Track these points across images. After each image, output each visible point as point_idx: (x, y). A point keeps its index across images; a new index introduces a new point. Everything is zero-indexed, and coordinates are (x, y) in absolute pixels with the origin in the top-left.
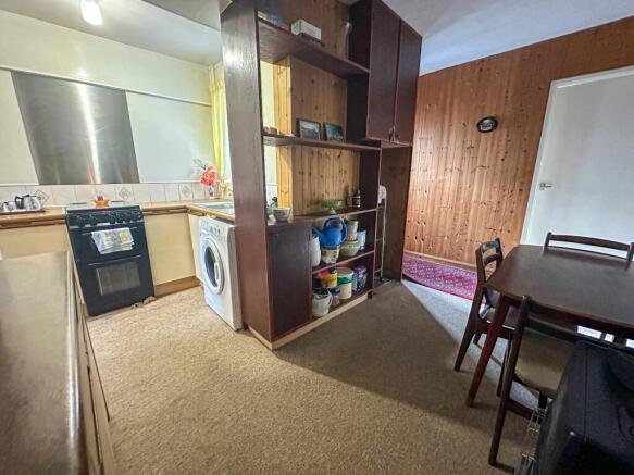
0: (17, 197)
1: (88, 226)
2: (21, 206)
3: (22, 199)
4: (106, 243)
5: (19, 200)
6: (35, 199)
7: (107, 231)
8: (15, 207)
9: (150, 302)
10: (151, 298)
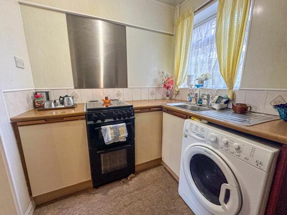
0: (61, 97)
1: (99, 121)
2: (62, 103)
3: (63, 98)
4: (110, 136)
5: (61, 99)
6: (71, 98)
7: (111, 126)
8: (59, 103)
9: (132, 178)
10: (132, 175)
